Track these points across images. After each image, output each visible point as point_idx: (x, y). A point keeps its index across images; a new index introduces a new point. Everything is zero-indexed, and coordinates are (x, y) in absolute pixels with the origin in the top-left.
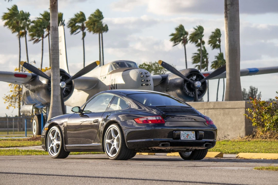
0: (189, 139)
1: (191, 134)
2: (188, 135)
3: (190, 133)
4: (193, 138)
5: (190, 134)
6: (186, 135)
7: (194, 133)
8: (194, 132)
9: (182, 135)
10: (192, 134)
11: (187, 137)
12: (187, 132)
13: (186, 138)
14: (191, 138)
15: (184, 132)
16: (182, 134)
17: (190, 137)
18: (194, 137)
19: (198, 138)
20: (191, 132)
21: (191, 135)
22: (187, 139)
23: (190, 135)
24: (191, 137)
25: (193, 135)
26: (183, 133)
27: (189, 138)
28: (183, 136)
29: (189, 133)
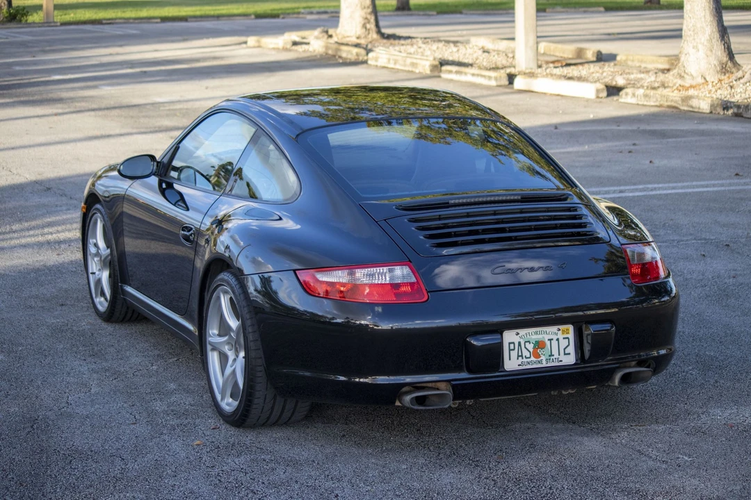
0: (544, 364)
1: (555, 337)
2: (539, 345)
3: (549, 334)
4: (562, 357)
5: (551, 340)
6: (530, 347)
7: (571, 335)
8: (571, 328)
9: (510, 350)
10: (558, 340)
11: (537, 356)
12: (536, 333)
13: (533, 358)
14: (556, 356)
15: (523, 332)
16: (510, 343)
17: (551, 355)
18: (571, 349)
19: (587, 355)
20: (554, 329)
21: (555, 343)
22: (534, 366)
23: (548, 343)
24: (555, 352)
25: (564, 343)
26: (516, 339)
27: (543, 358)
28: (514, 354)
29: (547, 337)
